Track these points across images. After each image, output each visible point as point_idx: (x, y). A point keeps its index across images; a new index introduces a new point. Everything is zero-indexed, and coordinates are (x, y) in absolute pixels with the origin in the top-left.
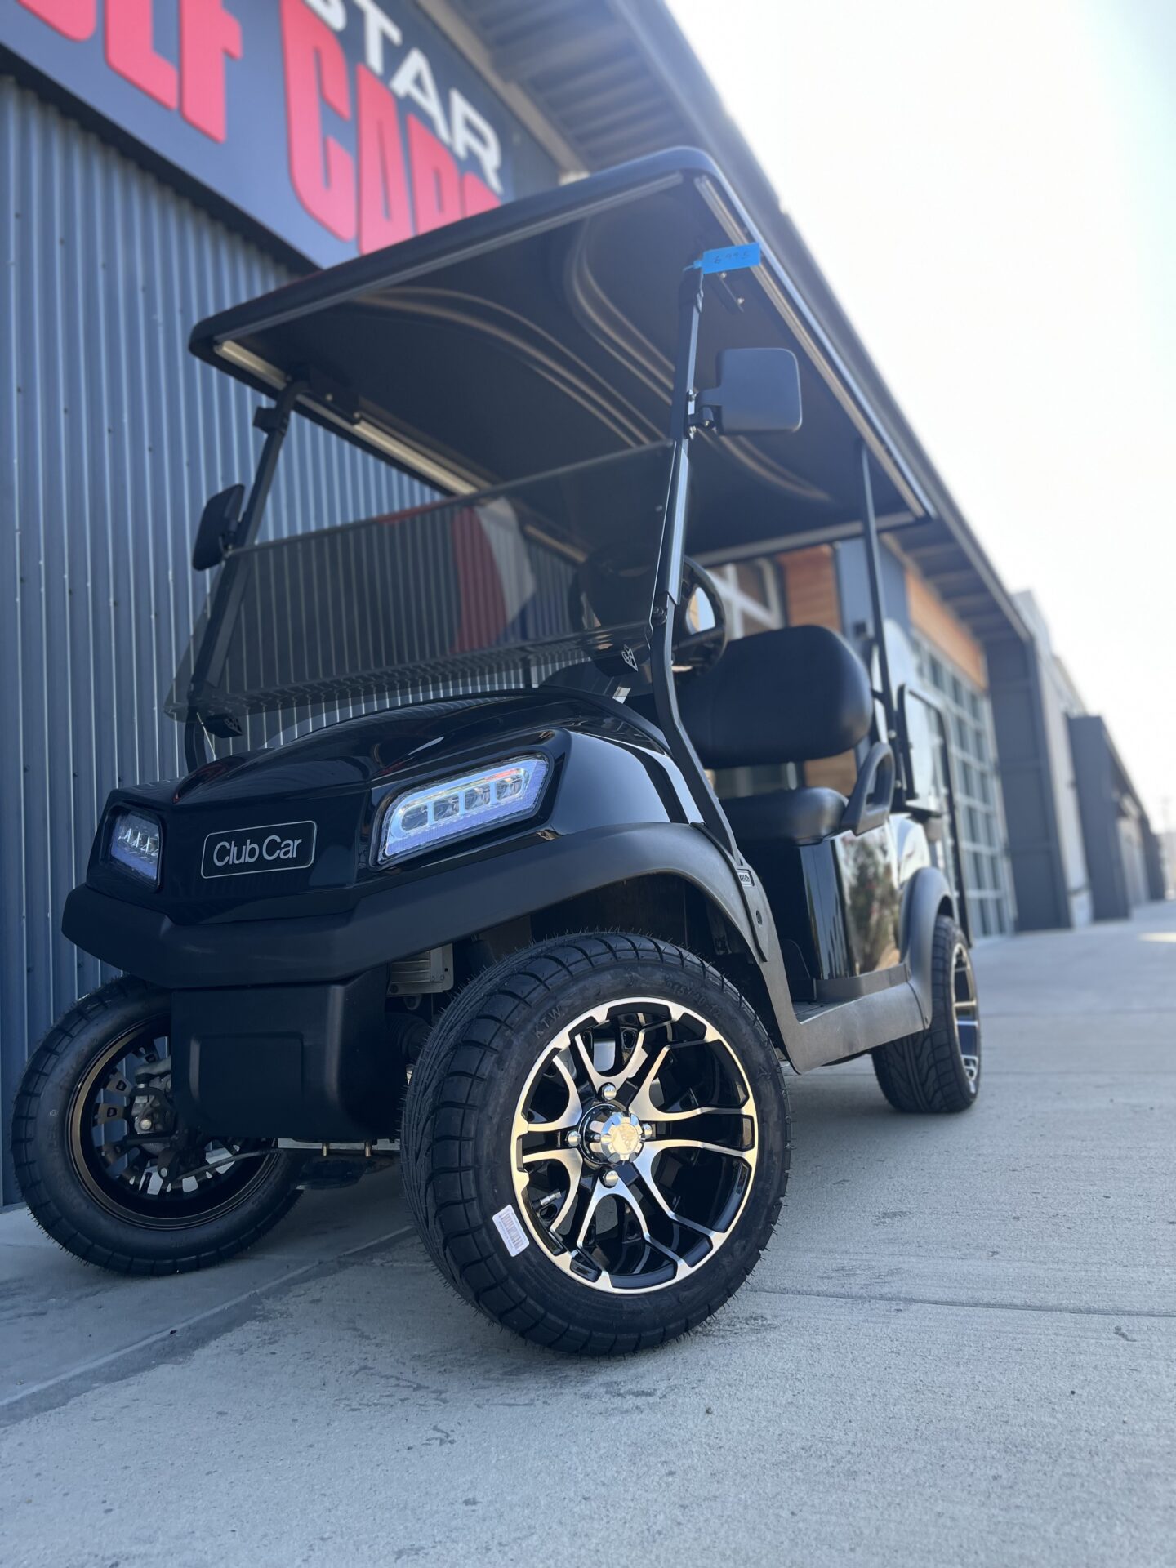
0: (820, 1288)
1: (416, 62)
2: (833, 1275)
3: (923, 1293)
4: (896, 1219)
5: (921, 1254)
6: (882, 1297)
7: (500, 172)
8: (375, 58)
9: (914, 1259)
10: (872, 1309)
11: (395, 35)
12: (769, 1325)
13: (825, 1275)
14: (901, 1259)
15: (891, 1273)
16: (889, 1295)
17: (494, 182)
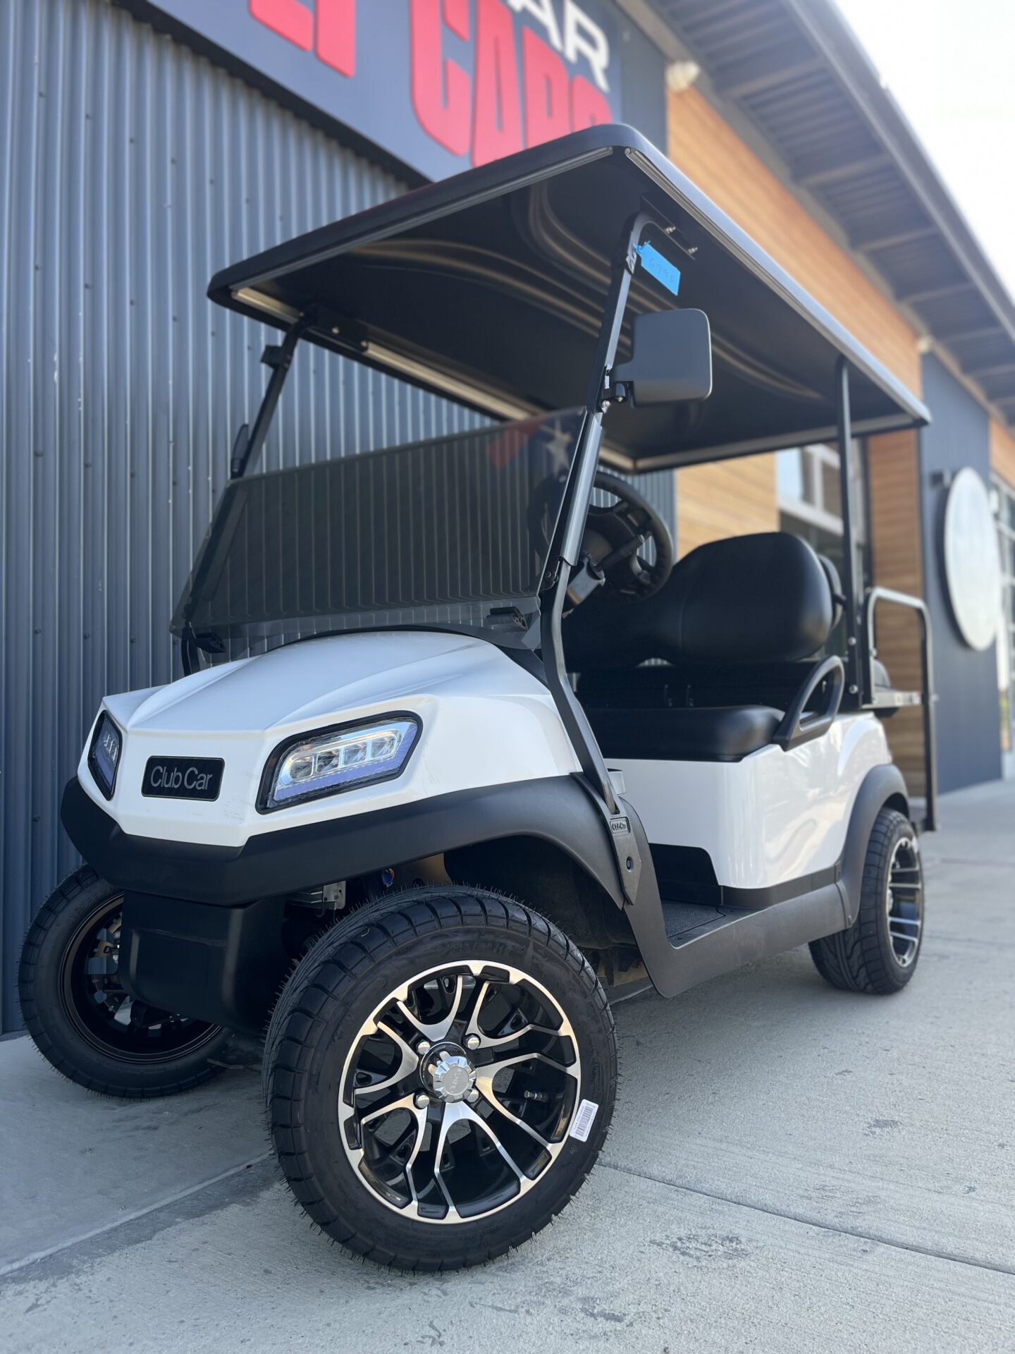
0: (797, 1210)
2: (813, 1195)
3: (893, 1232)
4: (886, 1130)
5: (901, 1180)
6: (853, 1232)
9: (892, 1187)
10: (840, 1246)
12: (743, 1250)
13: (806, 1194)
14: (880, 1184)
15: (869, 1202)
16: (860, 1229)
17: (602, 82)
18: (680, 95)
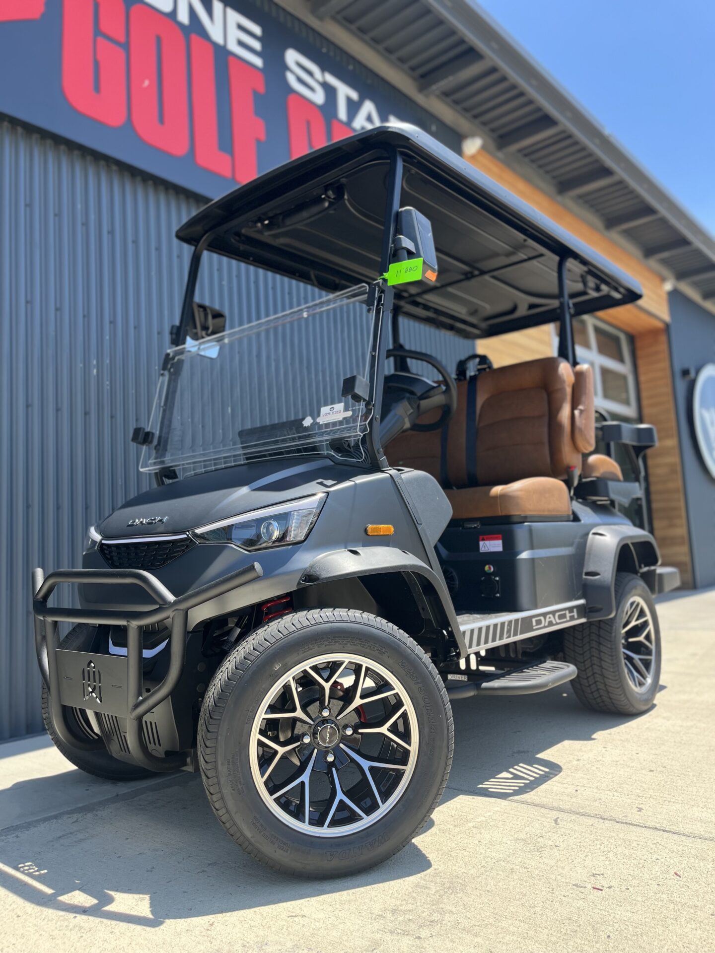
1: (369, 107)
8: (342, 114)
11: (354, 95)
18: (473, 156)
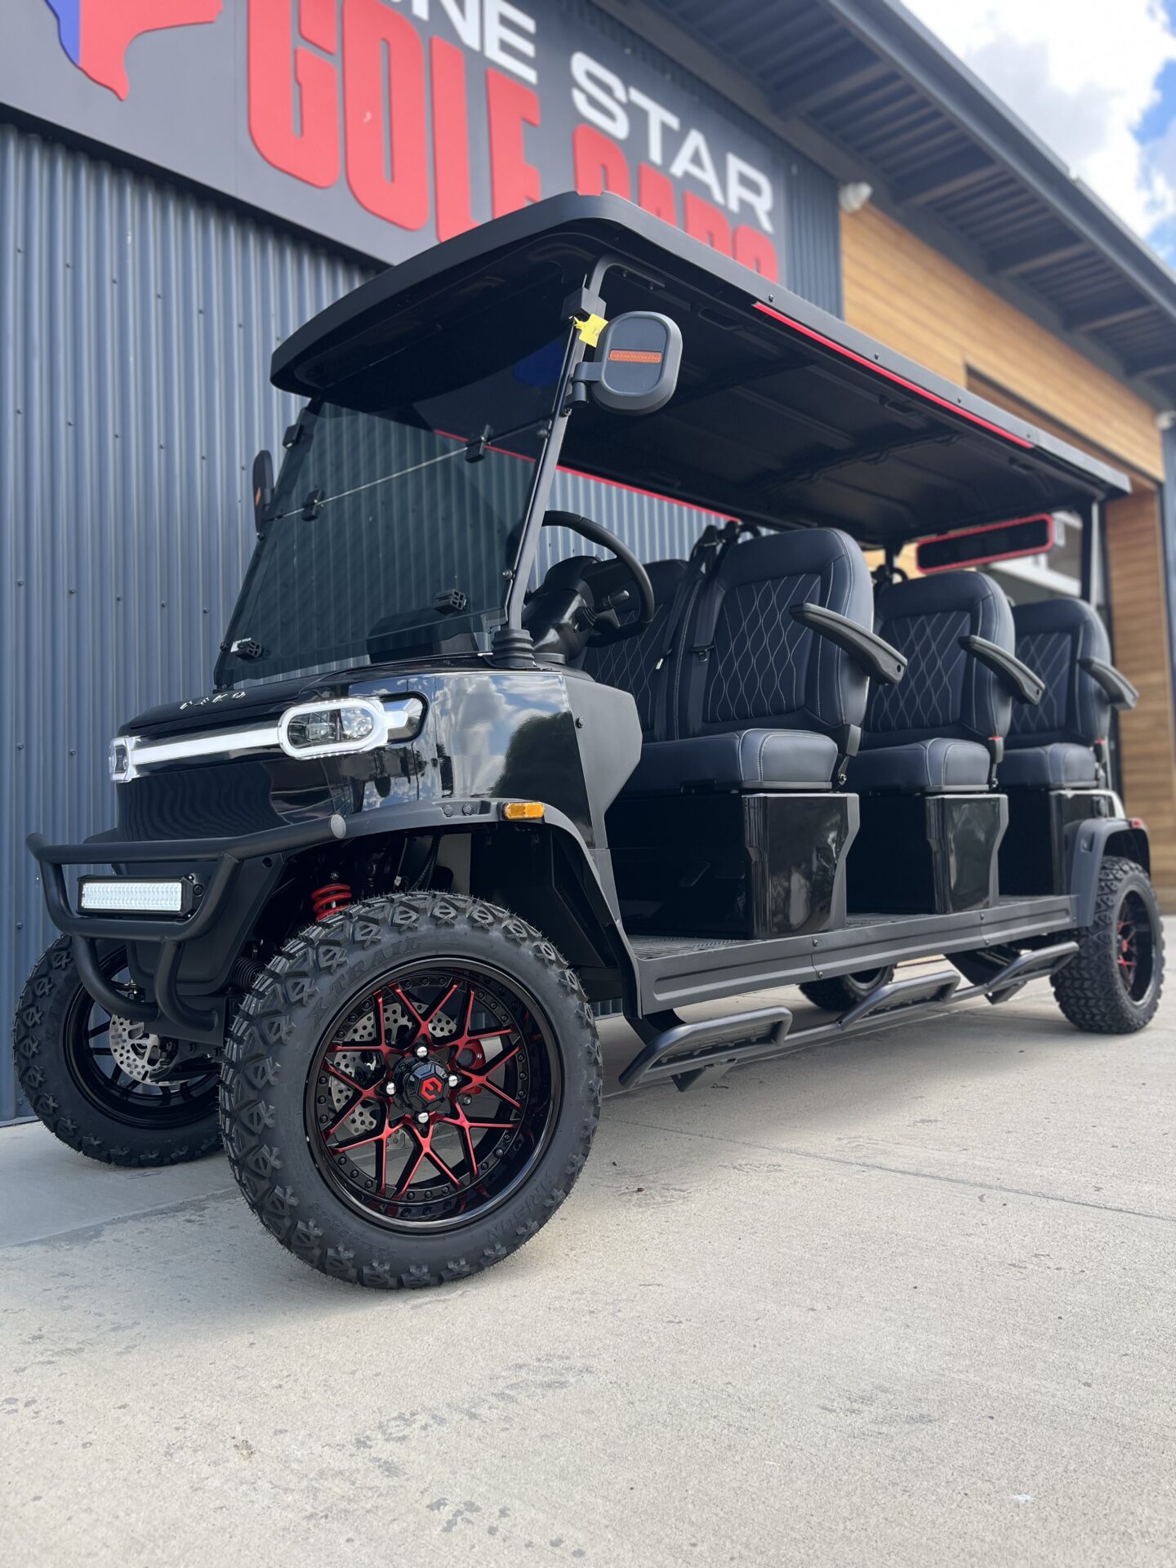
0: (829, 1156)
1: (695, 140)
2: (847, 1150)
3: (890, 1165)
4: (927, 1124)
5: (916, 1145)
7: (771, 215)
9: (907, 1147)
12: (780, 1169)
13: (840, 1150)
14: (900, 1146)
15: (884, 1153)
16: (868, 1163)
17: (766, 224)
18: (855, 215)
